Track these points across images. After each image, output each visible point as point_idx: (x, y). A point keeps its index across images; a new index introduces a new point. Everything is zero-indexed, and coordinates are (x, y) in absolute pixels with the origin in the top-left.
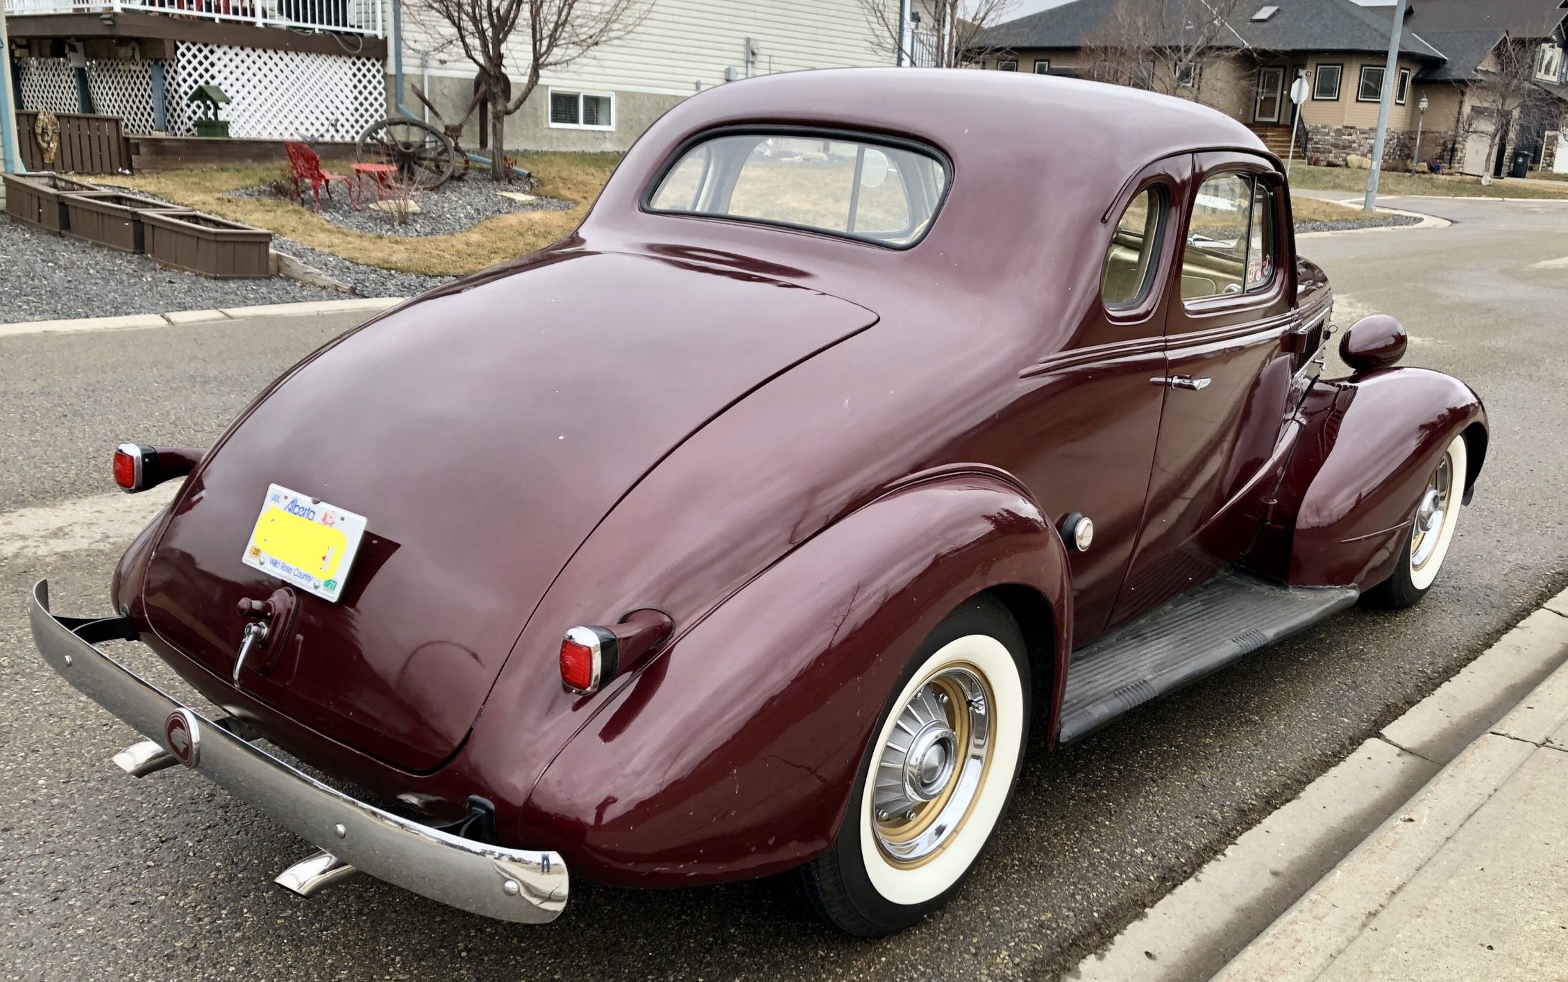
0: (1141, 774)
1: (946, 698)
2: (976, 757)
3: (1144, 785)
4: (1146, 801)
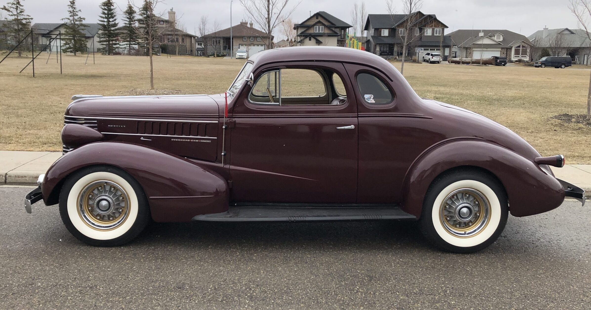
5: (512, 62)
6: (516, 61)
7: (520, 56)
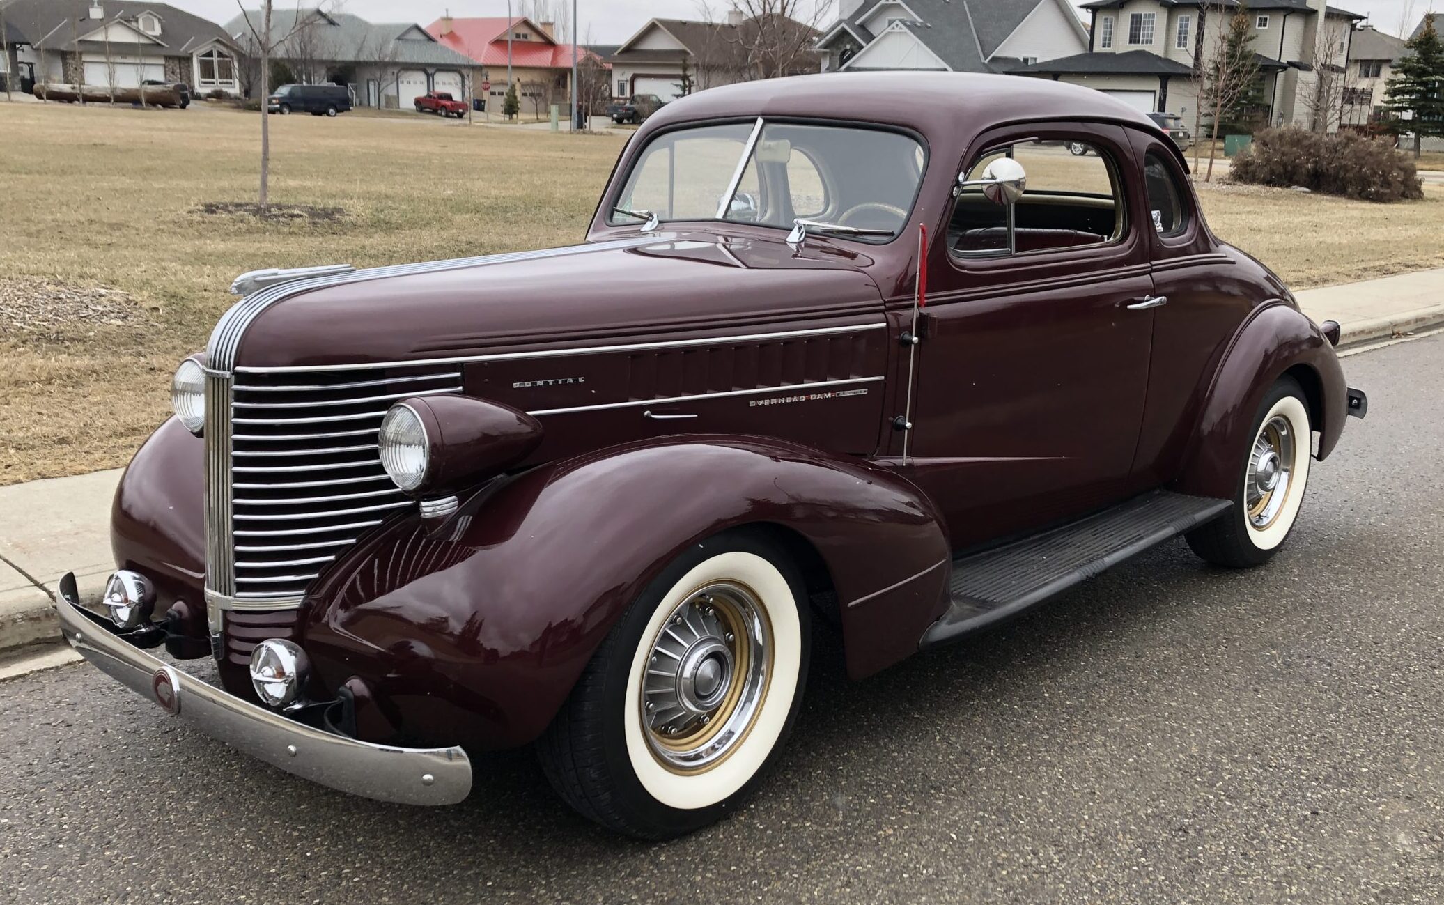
5: (198, 97)
6: (209, 96)
7: (217, 80)
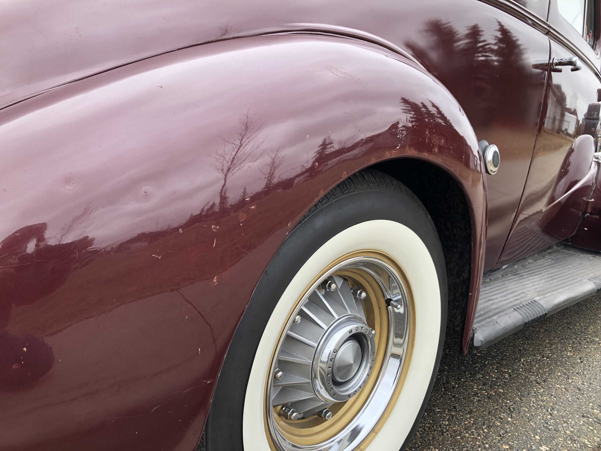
0: (527, 377)
1: (364, 295)
2: (395, 356)
3: (532, 386)
4: (537, 401)
